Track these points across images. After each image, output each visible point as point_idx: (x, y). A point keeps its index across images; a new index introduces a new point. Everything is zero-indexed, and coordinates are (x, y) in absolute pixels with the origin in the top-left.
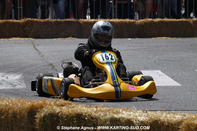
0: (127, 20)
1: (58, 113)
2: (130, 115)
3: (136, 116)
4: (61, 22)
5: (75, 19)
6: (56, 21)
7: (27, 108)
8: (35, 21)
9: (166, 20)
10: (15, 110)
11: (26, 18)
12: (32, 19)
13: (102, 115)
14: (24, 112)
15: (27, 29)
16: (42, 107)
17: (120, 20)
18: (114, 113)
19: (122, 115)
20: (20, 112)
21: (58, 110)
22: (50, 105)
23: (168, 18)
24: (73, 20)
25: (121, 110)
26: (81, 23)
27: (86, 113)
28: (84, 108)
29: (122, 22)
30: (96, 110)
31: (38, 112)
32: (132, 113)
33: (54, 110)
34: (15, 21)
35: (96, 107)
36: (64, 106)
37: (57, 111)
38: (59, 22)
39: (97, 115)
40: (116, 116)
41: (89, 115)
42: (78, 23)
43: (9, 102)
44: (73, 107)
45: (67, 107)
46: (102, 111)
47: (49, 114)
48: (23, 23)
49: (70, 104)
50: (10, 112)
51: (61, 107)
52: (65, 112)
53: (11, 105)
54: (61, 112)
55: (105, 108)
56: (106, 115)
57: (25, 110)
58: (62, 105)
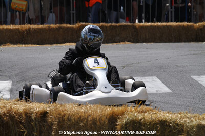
0: (185, 24)
1: (141, 120)
4: (116, 26)
6: (111, 26)
7: (108, 114)
10: (95, 117)
12: (87, 24)
13: (188, 121)
14: (104, 119)
16: (123, 114)
17: (178, 24)
18: (201, 120)
20: (100, 119)
21: (140, 116)
22: (131, 111)
24: (129, 24)
26: (137, 27)
27: (170, 120)
28: (167, 115)
29: (180, 26)
30: (181, 117)
31: (119, 118)
33: (136, 116)
34: (69, 26)
35: (180, 114)
36: (145, 112)
37: (140, 118)
38: (113, 26)
39: (182, 121)
40: (203, 122)
41: (174, 122)
42: (134, 27)
43: (87, 109)
44: (155, 113)
45: (149, 113)
46: (188, 117)
47: (131, 121)
48: (77, 28)
49: (152, 110)
50: (89, 119)
51: (143, 114)
52: (148, 118)
53: (90, 111)
54: (144, 118)
55: (189, 114)
56: (192, 121)
57: (105, 117)
58: (144, 112)
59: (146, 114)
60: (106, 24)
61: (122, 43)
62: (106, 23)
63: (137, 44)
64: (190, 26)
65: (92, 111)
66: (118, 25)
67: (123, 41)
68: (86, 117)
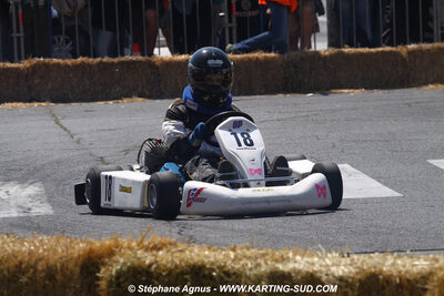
0: (261, 55)
1: (150, 266)
2: (313, 264)
3: (327, 266)
4: (113, 63)
5: (143, 55)
6: (101, 62)
7: (79, 256)
8: (55, 64)
9: (347, 50)
10: (52, 262)
11: (33, 57)
12: (47, 60)
13: (250, 266)
14: (71, 266)
15: (36, 81)
16: (111, 253)
18: (277, 261)
19: (296, 265)
20: (62, 266)
21: (148, 259)
22: (130, 248)
23: (351, 46)
24: (140, 58)
25: (291, 255)
26: (158, 63)
27: (213, 263)
28: (207, 253)
29: (250, 59)
30: (235, 256)
31: (104, 264)
32: (316, 259)
33: (139, 259)
34: (9, 65)
35: (234, 250)
36: (159, 249)
37: (147, 262)
38: (107, 64)
39: (237, 267)
40: (281, 267)
41: (220, 268)
42: (151, 65)
43: (35, 246)
44: (181, 251)
45: (168, 251)
46: (249, 258)
47: (129, 268)
48: (28, 69)
49: (174, 244)
50: (40, 268)
51: (154, 252)
52: (164, 262)
53: (41, 251)
54: (156, 262)
55: (253, 250)
56: (258, 265)
57: (73, 262)
58: (157, 248)
59: (161, 253)
60: (91, 60)
61: (125, 100)
62: (89, 56)
63: (158, 101)
64: (272, 58)
65: (45, 250)
66: (116, 60)
67: (128, 96)
68: (32, 263)
